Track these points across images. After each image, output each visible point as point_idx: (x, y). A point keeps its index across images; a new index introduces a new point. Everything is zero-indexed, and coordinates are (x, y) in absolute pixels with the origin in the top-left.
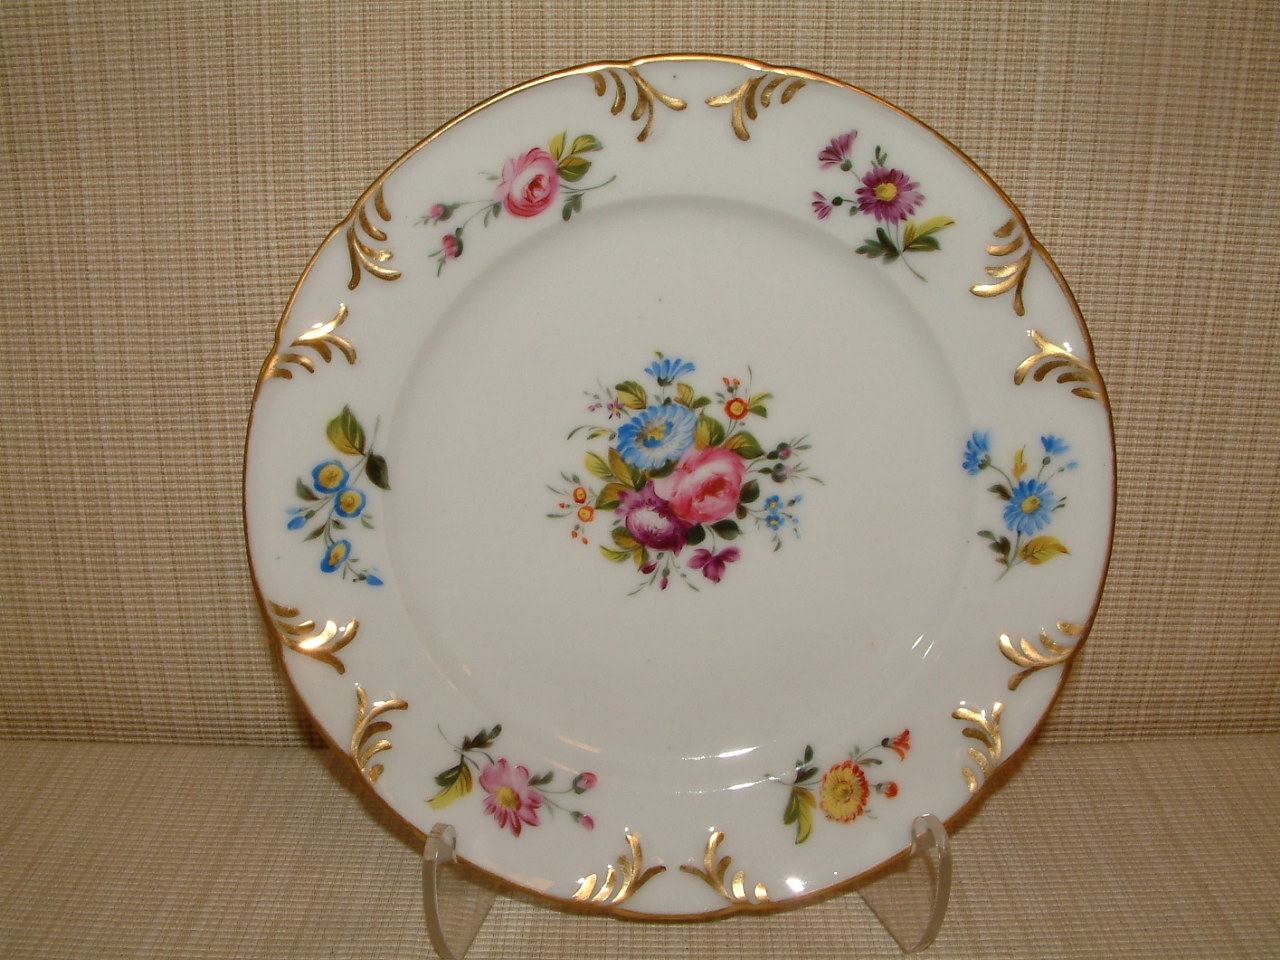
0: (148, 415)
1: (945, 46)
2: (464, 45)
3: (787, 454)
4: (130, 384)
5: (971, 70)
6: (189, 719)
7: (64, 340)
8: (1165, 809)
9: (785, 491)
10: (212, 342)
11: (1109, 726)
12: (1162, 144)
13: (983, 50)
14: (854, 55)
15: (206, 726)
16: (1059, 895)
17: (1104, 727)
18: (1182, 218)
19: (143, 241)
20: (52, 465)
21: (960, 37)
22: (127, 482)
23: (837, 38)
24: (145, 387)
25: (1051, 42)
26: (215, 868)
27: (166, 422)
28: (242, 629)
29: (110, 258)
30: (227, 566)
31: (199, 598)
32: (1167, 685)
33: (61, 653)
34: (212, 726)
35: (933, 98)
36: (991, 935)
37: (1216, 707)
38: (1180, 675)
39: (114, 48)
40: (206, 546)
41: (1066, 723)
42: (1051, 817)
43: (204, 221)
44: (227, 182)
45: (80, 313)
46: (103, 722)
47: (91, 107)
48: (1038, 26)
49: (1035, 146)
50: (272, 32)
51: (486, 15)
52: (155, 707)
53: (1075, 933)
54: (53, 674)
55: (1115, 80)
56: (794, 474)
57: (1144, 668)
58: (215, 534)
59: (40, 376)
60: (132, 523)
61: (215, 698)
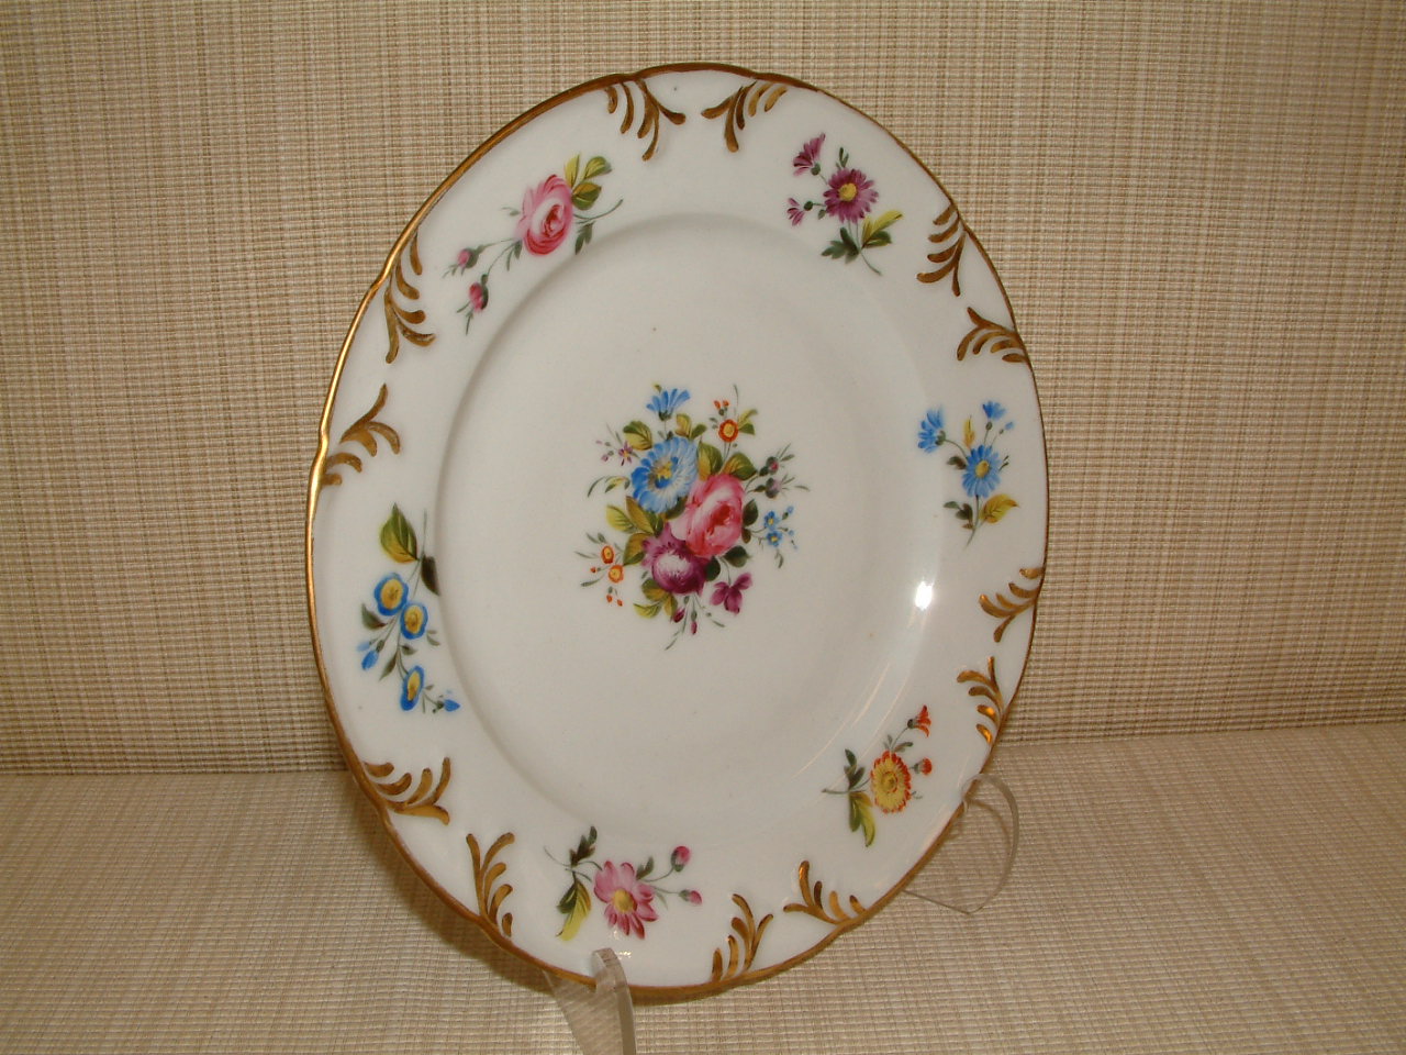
0: (123, 433)
1: (924, 44)
2: (440, 51)
3: (776, 468)
4: (104, 402)
5: (950, 67)
6: (171, 747)
7: (35, 359)
8: (1164, 804)
9: (777, 505)
10: (189, 357)
11: (1109, 726)
12: (1142, 138)
13: (961, 47)
14: (832, 54)
15: (189, 754)
16: (1057, 887)
17: (1103, 727)
18: (1164, 212)
19: (115, 256)
20: (25, 488)
21: (938, 35)
22: (103, 503)
23: (815, 38)
24: (120, 405)
25: (1029, 38)
26: (208, 892)
27: (142, 440)
28: (225, 651)
29: (81, 273)
30: (207, 587)
31: (180, 622)
32: (1165, 682)
33: (36, 683)
34: (194, 753)
35: (912, 96)
36: (989, 927)
37: (1215, 704)
38: (1178, 671)
39: (82, 58)
40: (186, 567)
41: (1065, 724)
42: (1049, 814)
43: (179, 234)
44: (201, 194)
45: (51, 330)
46: (82, 754)
47: (58, 119)
48: (1016, 23)
49: (1015, 142)
50: (245, 39)
51: (462, 20)
52: (136, 736)
53: (1072, 923)
54: (28, 705)
55: (1093, 76)
56: (785, 486)
57: (1141, 665)
58: (195, 554)
59: (10, 396)
60: (109, 545)
61: (198, 724)
